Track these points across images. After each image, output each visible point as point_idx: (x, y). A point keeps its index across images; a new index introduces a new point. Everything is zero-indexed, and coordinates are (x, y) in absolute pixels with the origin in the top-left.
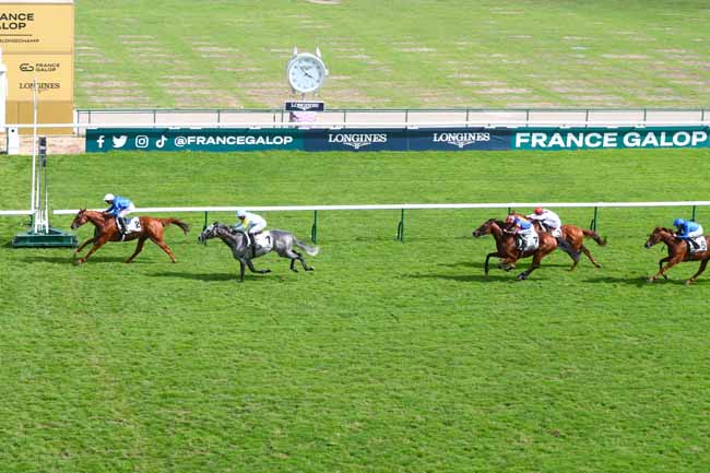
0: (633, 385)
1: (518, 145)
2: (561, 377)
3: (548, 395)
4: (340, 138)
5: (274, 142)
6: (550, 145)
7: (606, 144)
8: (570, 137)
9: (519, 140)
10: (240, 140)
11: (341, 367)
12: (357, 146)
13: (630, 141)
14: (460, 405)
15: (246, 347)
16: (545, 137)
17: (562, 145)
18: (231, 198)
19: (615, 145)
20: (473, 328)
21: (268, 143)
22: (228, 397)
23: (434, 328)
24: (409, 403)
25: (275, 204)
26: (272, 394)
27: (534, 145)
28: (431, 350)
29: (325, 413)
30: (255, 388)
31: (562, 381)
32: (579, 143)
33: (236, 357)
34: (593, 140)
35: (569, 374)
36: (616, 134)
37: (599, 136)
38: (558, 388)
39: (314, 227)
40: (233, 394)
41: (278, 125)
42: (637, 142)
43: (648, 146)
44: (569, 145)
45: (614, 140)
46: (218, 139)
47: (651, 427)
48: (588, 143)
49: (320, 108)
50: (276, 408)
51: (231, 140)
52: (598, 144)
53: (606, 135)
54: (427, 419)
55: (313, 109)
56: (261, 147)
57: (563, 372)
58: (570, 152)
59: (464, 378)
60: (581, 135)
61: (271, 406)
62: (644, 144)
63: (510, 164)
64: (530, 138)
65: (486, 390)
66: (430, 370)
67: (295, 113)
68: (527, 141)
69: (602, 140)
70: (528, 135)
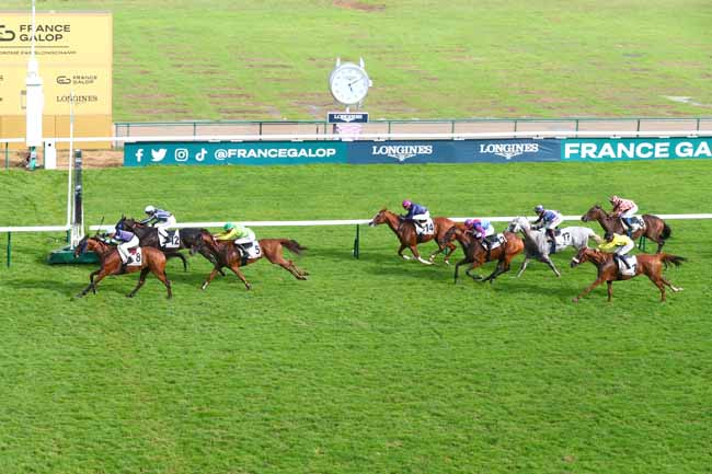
0: (680, 402)
1: (567, 156)
2: (607, 393)
3: (593, 412)
4: (384, 150)
5: (317, 154)
6: (600, 156)
7: (657, 155)
8: (621, 147)
9: (568, 150)
10: (281, 153)
11: (382, 385)
12: (402, 159)
13: (682, 150)
14: (503, 423)
15: (284, 365)
16: (594, 147)
17: (613, 156)
18: (272, 212)
19: (667, 155)
20: (518, 344)
21: (311, 155)
22: (266, 415)
23: (478, 344)
24: (452, 421)
25: (316, 218)
26: (312, 413)
27: (583, 156)
28: (475, 366)
29: (365, 432)
30: (295, 407)
31: (607, 398)
32: (630, 154)
33: (275, 375)
34: (645, 150)
35: (615, 391)
36: (667, 144)
37: (650, 146)
38: (604, 405)
39: (357, 241)
40: (271, 412)
41: (321, 137)
42: (690, 152)
43: (701, 155)
44: (620, 155)
45: (666, 150)
46: (260, 151)
47: (699, 444)
48: (639, 154)
49: (364, 119)
50: (315, 427)
51: (273, 153)
52: (649, 154)
53: (658, 145)
54: (469, 437)
55: (357, 121)
56: (303, 160)
57: (609, 388)
58: (621, 163)
59: (507, 395)
60: (632, 145)
61: (310, 424)
62: (697, 154)
63: (560, 176)
64: (580, 149)
65: (530, 408)
66: (472, 386)
67: (338, 125)
68: (576, 151)
69: (653, 150)
70: (577, 145)
